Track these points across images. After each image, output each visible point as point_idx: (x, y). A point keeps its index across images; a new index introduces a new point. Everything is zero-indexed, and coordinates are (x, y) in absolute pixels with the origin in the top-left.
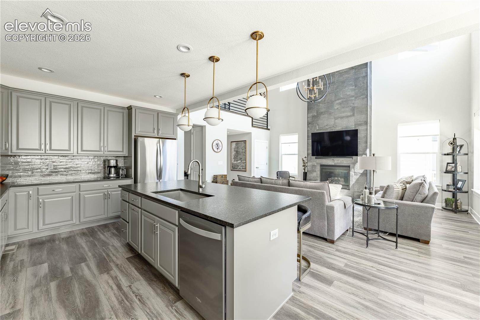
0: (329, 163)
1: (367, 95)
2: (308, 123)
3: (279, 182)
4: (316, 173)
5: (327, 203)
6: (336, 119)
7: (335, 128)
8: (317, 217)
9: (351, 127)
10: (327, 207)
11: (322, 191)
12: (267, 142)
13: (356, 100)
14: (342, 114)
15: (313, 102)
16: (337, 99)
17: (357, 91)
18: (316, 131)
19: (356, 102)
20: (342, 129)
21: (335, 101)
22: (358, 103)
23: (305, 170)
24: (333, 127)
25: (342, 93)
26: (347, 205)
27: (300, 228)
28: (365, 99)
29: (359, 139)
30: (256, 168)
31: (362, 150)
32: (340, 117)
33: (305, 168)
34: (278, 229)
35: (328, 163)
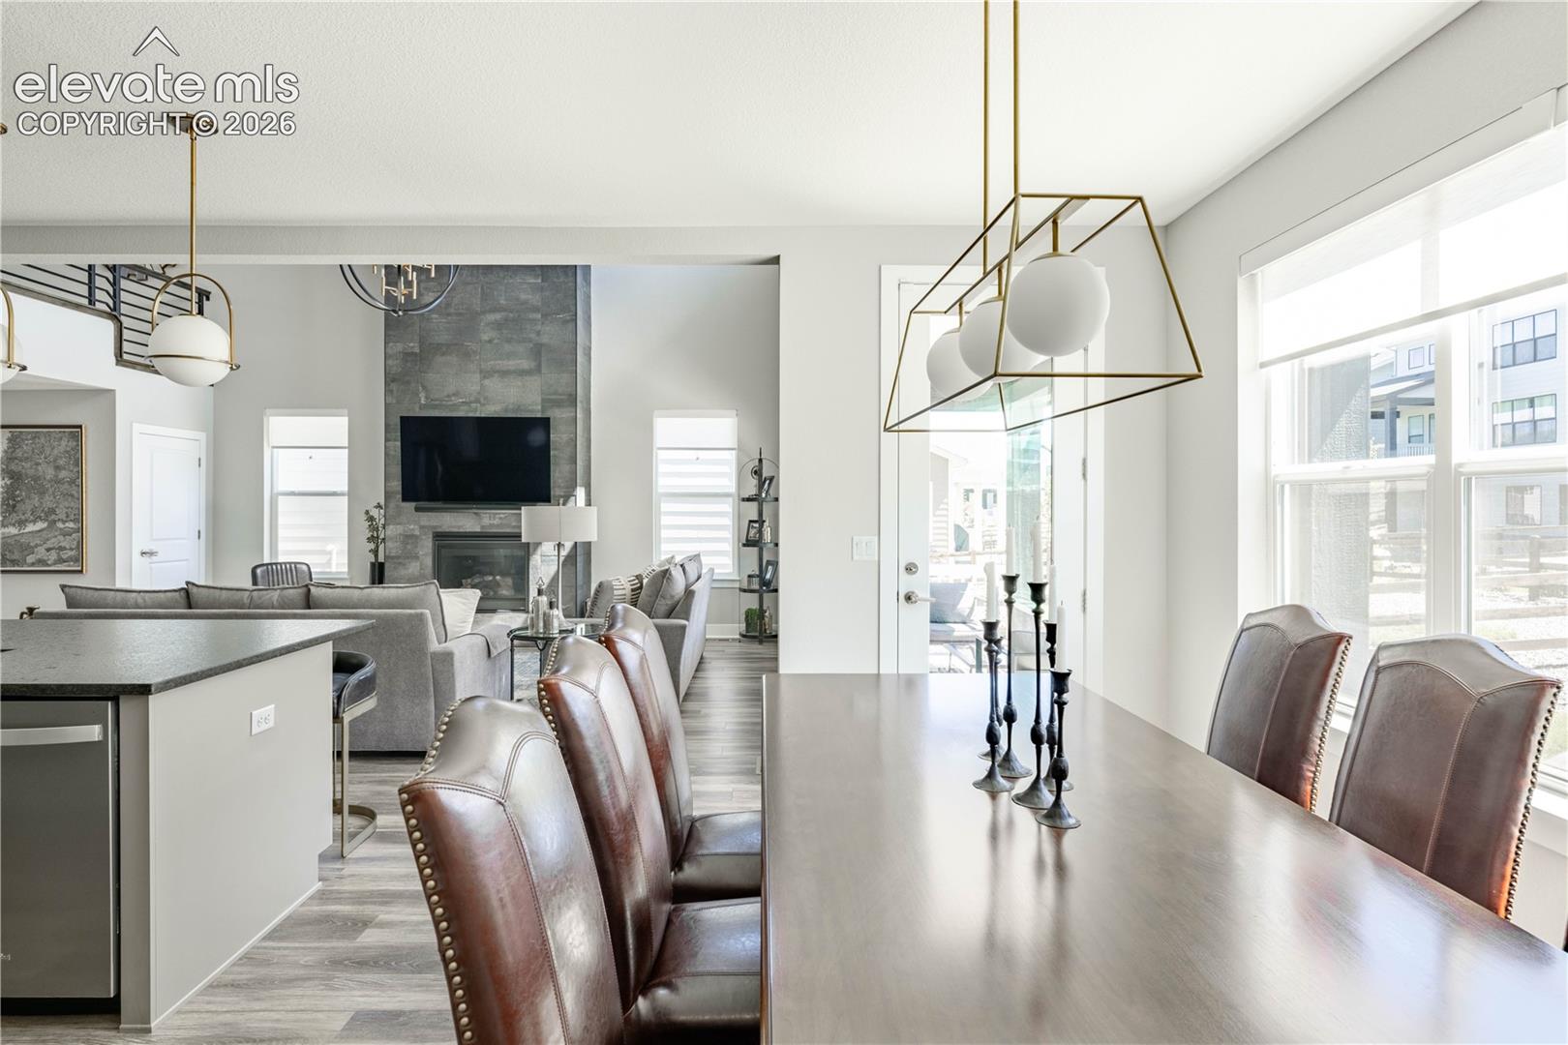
0: (462, 527)
1: (576, 313)
2: (390, 379)
3: (268, 597)
4: (418, 564)
5: (435, 646)
6: (486, 374)
7: (484, 405)
8: (404, 692)
9: (530, 408)
10: (434, 655)
11: (419, 611)
12: (202, 436)
13: (547, 322)
14: (505, 362)
15: (400, 313)
16: (488, 308)
17: (547, 293)
18: (417, 410)
19: (548, 328)
20: (506, 411)
21: (484, 313)
22: (550, 334)
23: (376, 556)
24: (477, 401)
25: (506, 292)
26: (496, 648)
27: (341, 710)
28: (571, 326)
29: (555, 449)
30: (143, 553)
31: (562, 485)
32: (498, 372)
33: (377, 547)
34: (273, 706)
35: (459, 527)
